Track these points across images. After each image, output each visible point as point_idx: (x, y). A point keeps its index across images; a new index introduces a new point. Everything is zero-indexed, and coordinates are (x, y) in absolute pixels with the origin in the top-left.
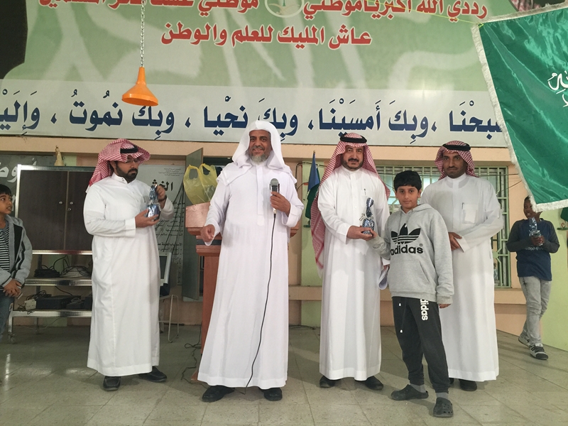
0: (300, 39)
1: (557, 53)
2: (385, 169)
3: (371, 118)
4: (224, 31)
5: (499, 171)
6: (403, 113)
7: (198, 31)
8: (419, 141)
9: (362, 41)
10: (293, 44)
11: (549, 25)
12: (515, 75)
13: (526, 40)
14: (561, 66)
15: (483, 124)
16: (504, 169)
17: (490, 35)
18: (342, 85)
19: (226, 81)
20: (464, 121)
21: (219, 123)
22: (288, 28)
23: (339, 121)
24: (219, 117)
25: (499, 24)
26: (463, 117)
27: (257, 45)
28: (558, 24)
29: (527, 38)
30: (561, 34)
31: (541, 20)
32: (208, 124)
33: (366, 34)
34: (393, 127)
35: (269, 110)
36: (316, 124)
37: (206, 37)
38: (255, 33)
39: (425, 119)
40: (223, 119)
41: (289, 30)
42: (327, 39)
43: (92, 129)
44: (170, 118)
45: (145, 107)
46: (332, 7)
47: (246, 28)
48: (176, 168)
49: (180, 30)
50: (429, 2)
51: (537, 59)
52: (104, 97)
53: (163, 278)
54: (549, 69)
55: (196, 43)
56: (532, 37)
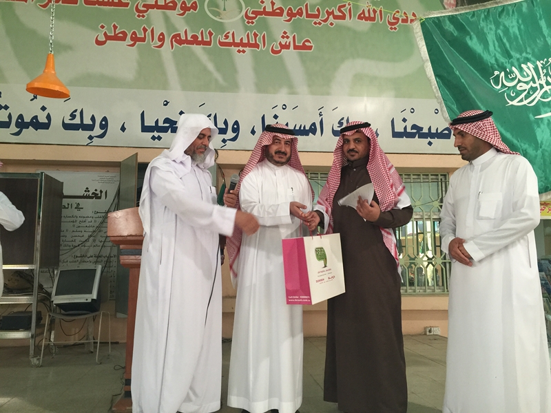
0: (241, 44)
1: (499, 50)
3: (314, 124)
4: (162, 34)
5: (440, 177)
6: (345, 119)
7: (134, 33)
9: (304, 47)
10: (234, 49)
11: (491, 21)
12: (457, 73)
13: (468, 37)
14: (502, 63)
15: (423, 131)
17: (431, 30)
18: (284, 91)
19: (165, 85)
20: (405, 128)
21: (156, 128)
24: (157, 122)
25: (441, 19)
26: (404, 124)
27: (197, 49)
28: (500, 20)
29: (468, 34)
30: (503, 31)
31: (483, 16)
32: (145, 129)
33: (308, 41)
34: (336, 133)
35: (210, 115)
36: (259, 130)
37: (143, 40)
38: (195, 37)
40: (161, 124)
41: (230, 35)
42: (269, 44)
43: (17, 134)
44: (104, 123)
45: (76, 111)
46: (273, 13)
47: (186, 32)
48: (109, 175)
49: (115, 32)
50: (369, 11)
51: (480, 55)
52: (32, 100)
53: (91, 293)
54: (492, 67)
55: (132, 45)
56: (474, 33)
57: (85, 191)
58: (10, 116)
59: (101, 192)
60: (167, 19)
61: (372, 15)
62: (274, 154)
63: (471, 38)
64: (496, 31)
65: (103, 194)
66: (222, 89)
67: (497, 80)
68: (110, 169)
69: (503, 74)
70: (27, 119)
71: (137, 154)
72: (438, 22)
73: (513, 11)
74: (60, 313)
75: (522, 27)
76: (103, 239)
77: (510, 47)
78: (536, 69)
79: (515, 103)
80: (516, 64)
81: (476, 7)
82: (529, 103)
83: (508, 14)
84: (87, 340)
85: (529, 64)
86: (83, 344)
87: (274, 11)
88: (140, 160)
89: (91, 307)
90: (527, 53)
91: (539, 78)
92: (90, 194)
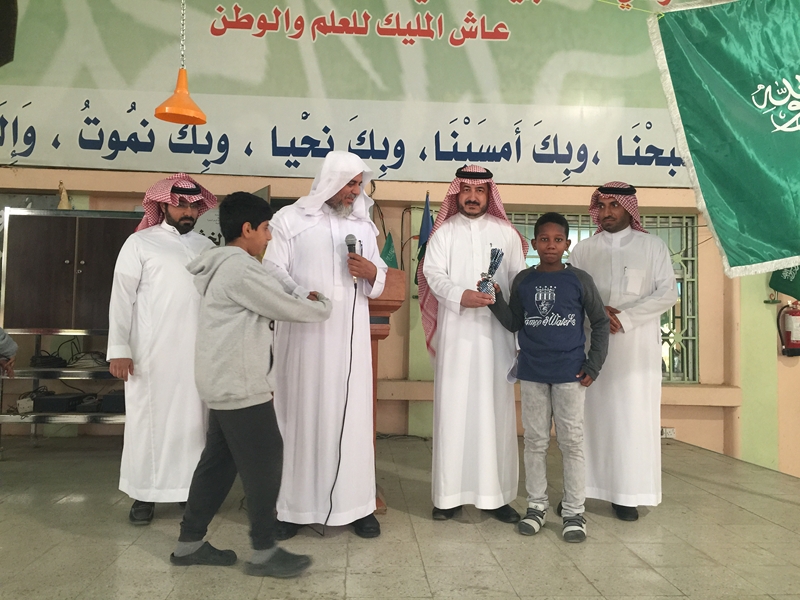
0: (409, 31)
1: (765, 56)
2: (527, 217)
3: (507, 145)
4: (300, 19)
5: (685, 220)
6: (552, 138)
7: (263, 18)
8: (574, 178)
9: (497, 35)
10: (399, 39)
11: (755, 17)
12: (706, 87)
13: (724, 38)
14: (770, 74)
15: (664, 155)
16: (692, 218)
17: (674, 30)
18: (468, 97)
19: (303, 90)
20: (638, 151)
21: (292, 150)
22: (391, 15)
23: (462, 148)
24: (293, 142)
25: (686, 14)
26: (636, 145)
27: (348, 39)
28: (769, 15)
29: (723, 33)
30: (772, 30)
31: (744, 9)
32: (278, 151)
33: (502, 26)
34: (538, 158)
35: (364, 133)
36: (431, 153)
37: (274, 27)
38: (344, 22)
39: (584, 148)
40: (298, 144)
41: (393, 19)
42: (447, 32)
43: (112, 157)
44: (223, 143)
47: (332, 15)
49: (237, 16)
51: (739, 61)
52: (129, 111)
54: (754, 78)
55: (260, 35)
56: (732, 32)
58: (101, 133)
62: (464, 205)
63: (727, 40)
64: (762, 29)
66: (381, 96)
70: (124, 138)
71: (269, 186)
72: (682, 19)
77: (781, 53)
80: (788, 75)
83: (780, 6)
88: (274, 194)
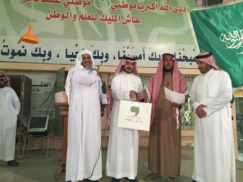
1: (223, 25)
3: (141, 55)
4: (75, 15)
6: (154, 53)
7: (63, 15)
10: (106, 22)
11: (220, 12)
12: (206, 34)
13: (210, 19)
14: (225, 30)
15: (188, 59)
17: (194, 16)
18: (128, 40)
19: (76, 37)
20: (180, 57)
21: (72, 56)
24: (73, 53)
25: (199, 11)
27: (90, 22)
28: (223, 12)
30: (225, 17)
31: (216, 10)
32: (68, 56)
33: (138, 19)
34: (150, 59)
35: (96, 51)
36: (117, 57)
37: (67, 17)
38: (89, 16)
41: (105, 16)
42: (121, 20)
43: (12, 58)
44: (49, 53)
45: (37, 48)
46: (123, 7)
47: (85, 14)
48: (52, 76)
49: (55, 14)
50: (165, 6)
51: (215, 27)
52: (18, 43)
53: (45, 128)
54: (220, 32)
55: (62, 20)
56: (213, 18)
57: (41, 83)
58: (8, 50)
59: (48, 83)
60: (77, 8)
61: (166, 8)
62: (126, 69)
63: (211, 19)
64: (222, 16)
65: (49, 85)
66: (101, 39)
67: (222, 37)
68: (52, 73)
69: (225, 35)
70: (16, 52)
71: (64, 67)
72: (197, 13)
73: (229, 8)
74: (30, 136)
75: (233, 15)
76: (49, 104)
77: (228, 24)
78: (239, 33)
79: (230, 47)
80: (231, 31)
81: (214, 6)
82: (236, 47)
83: (227, 9)
84: (42, 148)
85: (236, 31)
86: (40, 150)
87: (124, 5)
88: (66, 70)
89: (45, 134)
90: (235, 26)
91: (240, 37)
92: (43, 84)
